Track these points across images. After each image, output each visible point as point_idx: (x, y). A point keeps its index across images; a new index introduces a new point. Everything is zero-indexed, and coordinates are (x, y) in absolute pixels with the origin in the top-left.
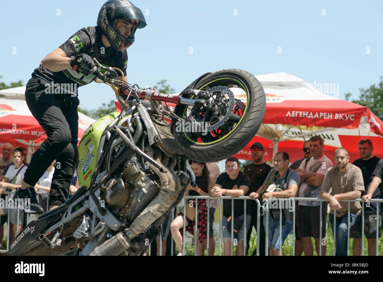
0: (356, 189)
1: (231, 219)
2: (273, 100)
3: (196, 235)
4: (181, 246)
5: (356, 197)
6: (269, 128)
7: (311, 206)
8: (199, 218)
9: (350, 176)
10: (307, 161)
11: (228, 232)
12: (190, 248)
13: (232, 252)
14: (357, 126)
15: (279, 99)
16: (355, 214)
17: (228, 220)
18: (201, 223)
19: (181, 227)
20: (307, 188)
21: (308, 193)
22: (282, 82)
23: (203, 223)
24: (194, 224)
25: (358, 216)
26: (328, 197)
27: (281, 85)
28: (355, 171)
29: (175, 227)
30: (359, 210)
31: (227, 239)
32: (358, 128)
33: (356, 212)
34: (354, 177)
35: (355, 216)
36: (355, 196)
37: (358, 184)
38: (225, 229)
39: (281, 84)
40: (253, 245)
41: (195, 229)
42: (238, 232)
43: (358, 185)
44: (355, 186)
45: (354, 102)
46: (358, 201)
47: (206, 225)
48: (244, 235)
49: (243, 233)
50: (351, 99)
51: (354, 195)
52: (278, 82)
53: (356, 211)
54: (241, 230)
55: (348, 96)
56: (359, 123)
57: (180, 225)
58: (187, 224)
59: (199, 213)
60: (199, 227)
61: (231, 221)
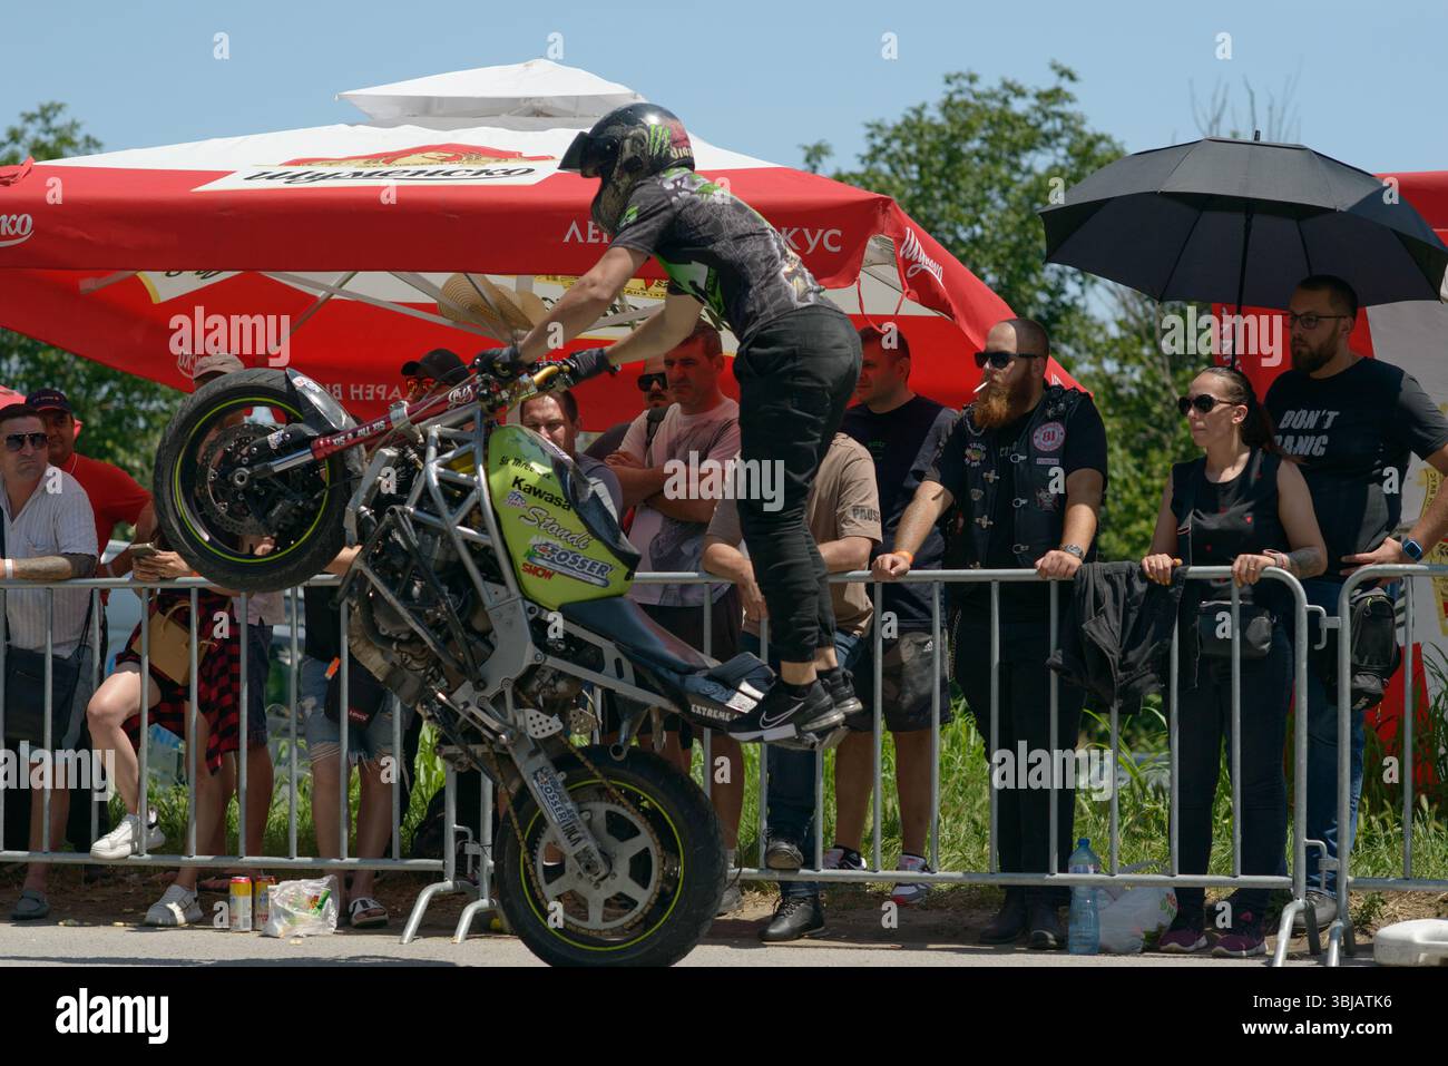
0: (848, 533)
1: (339, 667)
2: (508, 173)
3: (192, 740)
4: (133, 788)
5: (850, 564)
6: (493, 288)
7: (679, 604)
8: (206, 674)
9: (829, 479)
10: (654, 421)
11: (326, 721)
12: (167, 796)
13: (343, 801)
14: (853, 278)
15: (530, 171)
16: (848, 634)
17: (329, 676)
18: (214, 693)
19: (131, 712)
20: (662, 529)
21: (667, 551)
22: (540, 99)
23: (222, 693)
24: (188, 698)
25: (860, 641)
26: (736, 566)
27: (538, 113)
28: (849, 460)
29: (105, 714)
30: (863, 616)
31: (321, 751)
32: (855, 284)
33: (852, 624)
34: (842, 484)
35: (847, 643)
36: (844, 561)
37: (856, 509)
38: (314, 708)
39: (537, 105)
40: (428, 775)
41: (191, 714)
42: (369, 720)
43: (858, 516)
44: (844, 521)
45: (840, 178)
46: (858, 579)
47: (237, 697)
48: (392, 734)
49: (391, 724)
50: (827, 168)
51: (841, 554)
52: (527, 99)
53: (851, 620)
54: (383, 711)
55: (816, 153)
56: (861, 262)
57: (129, 704)
58: (158, 698)
59: (205, 649)
60: (203, 706)
61: (337, 675)
